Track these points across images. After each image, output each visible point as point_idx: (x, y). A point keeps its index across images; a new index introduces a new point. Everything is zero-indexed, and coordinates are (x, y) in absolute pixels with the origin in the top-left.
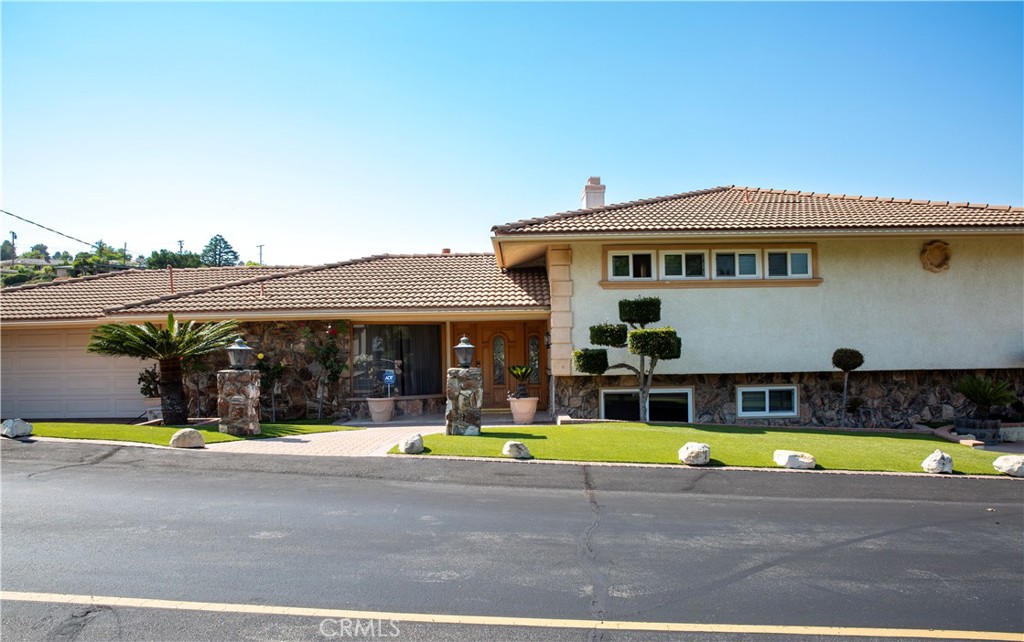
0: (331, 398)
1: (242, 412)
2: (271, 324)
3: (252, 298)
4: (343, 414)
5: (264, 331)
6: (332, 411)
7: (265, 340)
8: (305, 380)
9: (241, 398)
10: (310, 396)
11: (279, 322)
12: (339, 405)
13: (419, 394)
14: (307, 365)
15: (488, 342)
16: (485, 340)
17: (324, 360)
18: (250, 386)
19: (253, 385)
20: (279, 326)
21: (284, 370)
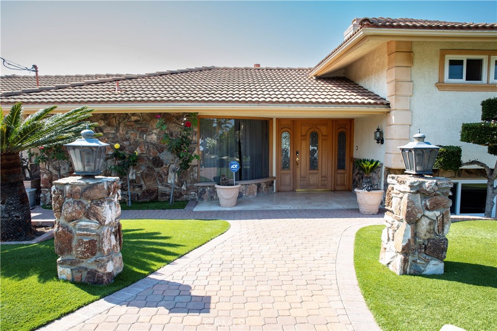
0: (180, 184)
1: (93, 247)
2: (125, 116)
3: (108, 92)
4: (191, 197)
5: (119, 123)
6: (181, 195)
7: (121, 131)
8: (157, 167)
9: (93, 224)
10: (162, 181)
11: (134, 114)
12: (188, 189)
13: (253, 179)
14: (158, 154)
15: (306, 136)
16: (303, 134)
17: (177, 150)
18: (106, 205)
19: (110, 202)
20: (134, 118)
21: (139, 159)
